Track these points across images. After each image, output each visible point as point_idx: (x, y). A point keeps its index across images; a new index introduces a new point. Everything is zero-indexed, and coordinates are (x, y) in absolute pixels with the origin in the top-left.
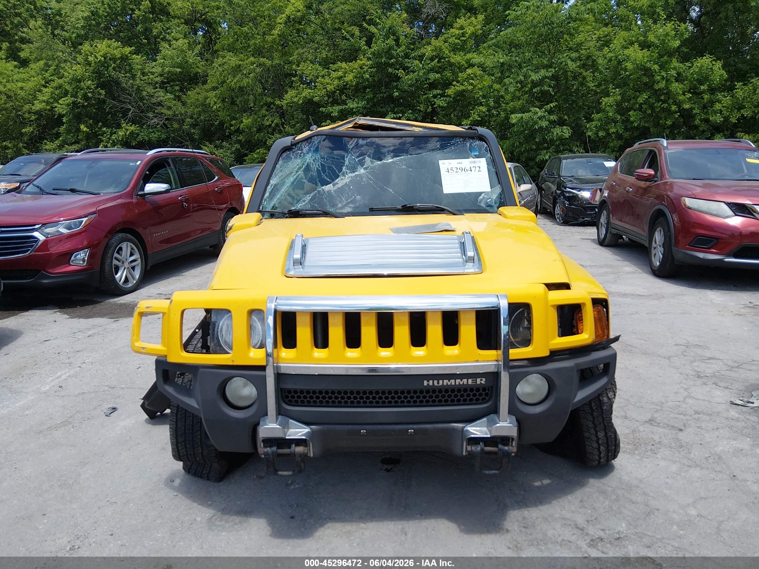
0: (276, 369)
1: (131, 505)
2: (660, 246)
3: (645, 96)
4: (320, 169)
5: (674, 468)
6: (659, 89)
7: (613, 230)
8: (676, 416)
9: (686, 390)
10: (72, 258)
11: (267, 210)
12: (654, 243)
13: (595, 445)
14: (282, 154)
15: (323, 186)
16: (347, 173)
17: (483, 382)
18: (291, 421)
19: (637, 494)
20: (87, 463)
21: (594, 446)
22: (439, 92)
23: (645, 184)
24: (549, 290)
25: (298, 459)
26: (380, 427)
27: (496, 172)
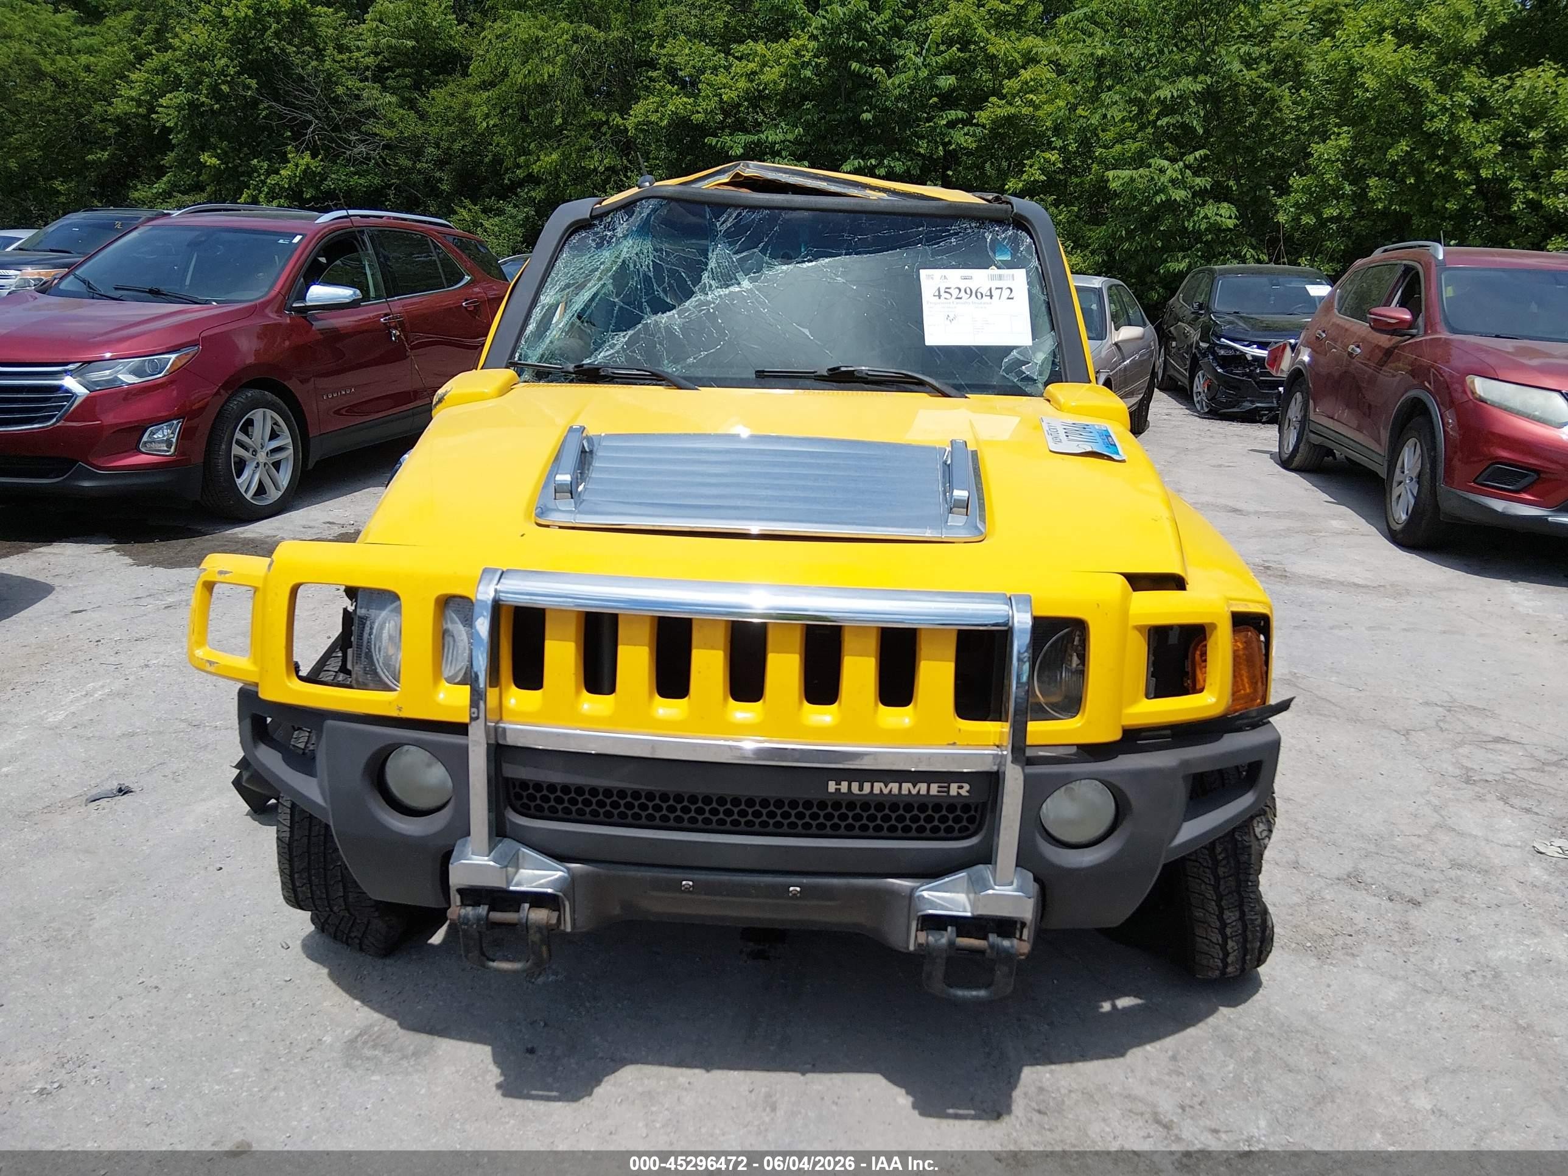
0: (493, 736)
1: (190, 996)
2: (1411, 479)
3: (1404, 146)
4: (651, 274)
5: (1391, 993)
6: (1434, 133)
7: (1312, 435)
8: (1409, 869)
9: (1436, 809)
10: (145, 438)
11: (529, 362)
12: (1398, 471)
13: (1216, 937)
14: (569, 236)
15: (656, 313)
16: (711, 286)
17: (963, 792)
18: (525, 850)
19: (1302, 1051)
20: (111, 894)
21: (1215, 940)
22: (960, 114)
23: (1390, 340)
24: (1134, 590)
25: (534, 937)
26: (725, 877)
27: (1048, 303)
